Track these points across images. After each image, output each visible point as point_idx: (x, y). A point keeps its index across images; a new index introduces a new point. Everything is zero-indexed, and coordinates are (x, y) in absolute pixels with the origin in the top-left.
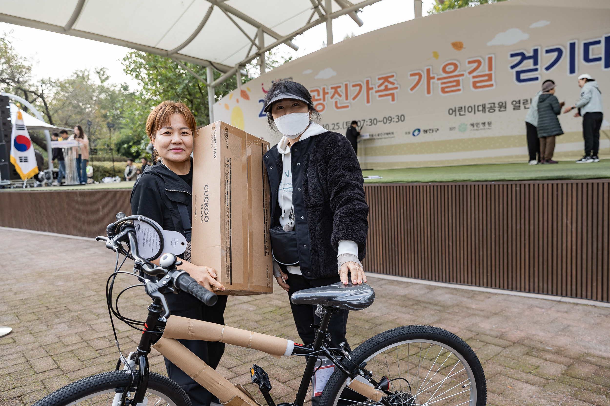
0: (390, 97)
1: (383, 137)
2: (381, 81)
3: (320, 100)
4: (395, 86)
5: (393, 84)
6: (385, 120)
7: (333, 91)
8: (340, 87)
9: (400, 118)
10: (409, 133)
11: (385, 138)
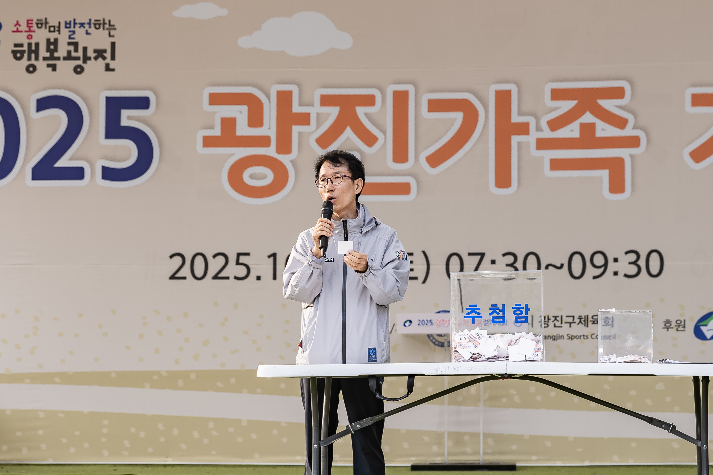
0: (604, 174)
1: (565, 330)
2: (567, 105)
3: (264, 141)
4: (628, 132)
5: (621, 123)
6: (577, 261)
7: (334, 112)
8: (369, 101)
9: (642, 263)
10: (681, 325)
11: (571, 338)
